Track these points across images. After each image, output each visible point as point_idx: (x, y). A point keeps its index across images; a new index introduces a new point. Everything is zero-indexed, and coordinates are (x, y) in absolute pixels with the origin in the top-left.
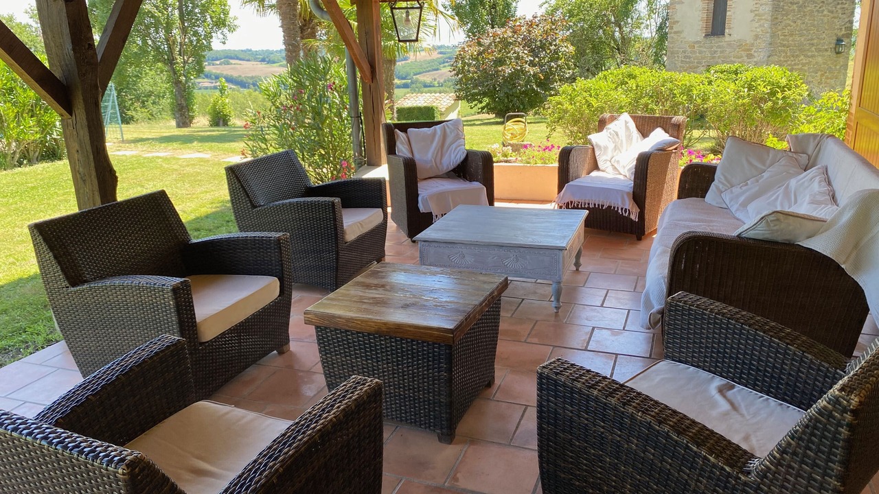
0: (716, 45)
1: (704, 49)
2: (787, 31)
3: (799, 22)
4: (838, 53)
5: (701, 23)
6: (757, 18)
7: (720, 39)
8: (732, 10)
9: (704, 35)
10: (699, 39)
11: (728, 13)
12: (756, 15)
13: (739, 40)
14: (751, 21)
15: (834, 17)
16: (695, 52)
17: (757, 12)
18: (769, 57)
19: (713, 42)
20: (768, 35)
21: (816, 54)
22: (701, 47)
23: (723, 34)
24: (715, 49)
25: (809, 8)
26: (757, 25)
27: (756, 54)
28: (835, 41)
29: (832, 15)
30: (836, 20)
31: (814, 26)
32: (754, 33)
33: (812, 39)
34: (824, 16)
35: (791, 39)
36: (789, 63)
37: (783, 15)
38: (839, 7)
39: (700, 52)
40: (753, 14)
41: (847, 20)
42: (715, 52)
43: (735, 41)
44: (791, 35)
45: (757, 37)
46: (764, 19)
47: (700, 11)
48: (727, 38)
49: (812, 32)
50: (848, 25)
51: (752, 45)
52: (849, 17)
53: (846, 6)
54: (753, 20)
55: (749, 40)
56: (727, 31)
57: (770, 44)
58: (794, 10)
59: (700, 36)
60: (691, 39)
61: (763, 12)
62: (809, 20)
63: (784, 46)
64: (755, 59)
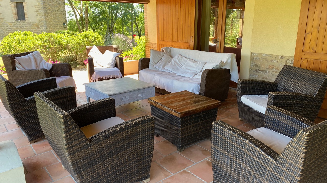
0: (23, 24)
1: (17, 26)
2: (50, 20)
3: (52, 17)
4: (65, 28)
5: (13, 15)
6: (38, 14)
7: (24, 22)
8: (27, 11)
9: (15, 20)
10: (13, 21)
11: (25, 12)
12: (38, 13)
13: (32, 22)
14: (36, 15)
15: (61, 16)
16: (13, 27)
17: (38, 12)
18: (47, 29)
19: (21, 22)
20: (44, 21)
21: (59, 28)
22: (15, 24)
23: (24, 19)
24: (22, 25)
25: (54, 12)
26: (39, 17)
27: (41, 28)
28: (63, 24)
29: (61, 15)
30: (62, 17)
31: (56, 18)
32: (39, 20)
33: (57, 23)
34: (59, 15)
35: (51, 23)
36: (53, 31)
37: (47, 14)
38: (62, 12)
39: (15, 27)
40: (36, 13)
41: (65, 17)
42: (23, 27)
43: (30, 23)
44: (51, 21)
45: (40, 21)
46: (42, 15)
47: (11, 10)
48: (27, 21)
49: (56, 20)
50: (65, 19)
51: (39, 24)
52: (65, 16)
53: (63, 12)
54: (37, 15)
55: (37, 22)
56: (26, 19)
57: (46, 24)
58: (50, 12)
59: (14, 20)
60: (10, 21)
61: (40, 12)
62: (55, 16)
63: (50, 25)
64: (41, 30)
